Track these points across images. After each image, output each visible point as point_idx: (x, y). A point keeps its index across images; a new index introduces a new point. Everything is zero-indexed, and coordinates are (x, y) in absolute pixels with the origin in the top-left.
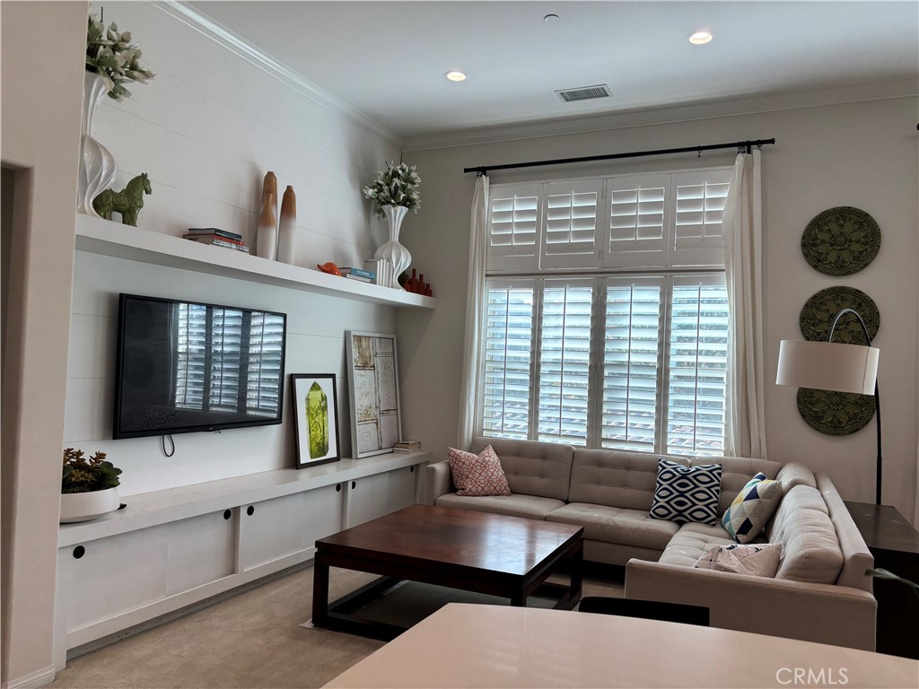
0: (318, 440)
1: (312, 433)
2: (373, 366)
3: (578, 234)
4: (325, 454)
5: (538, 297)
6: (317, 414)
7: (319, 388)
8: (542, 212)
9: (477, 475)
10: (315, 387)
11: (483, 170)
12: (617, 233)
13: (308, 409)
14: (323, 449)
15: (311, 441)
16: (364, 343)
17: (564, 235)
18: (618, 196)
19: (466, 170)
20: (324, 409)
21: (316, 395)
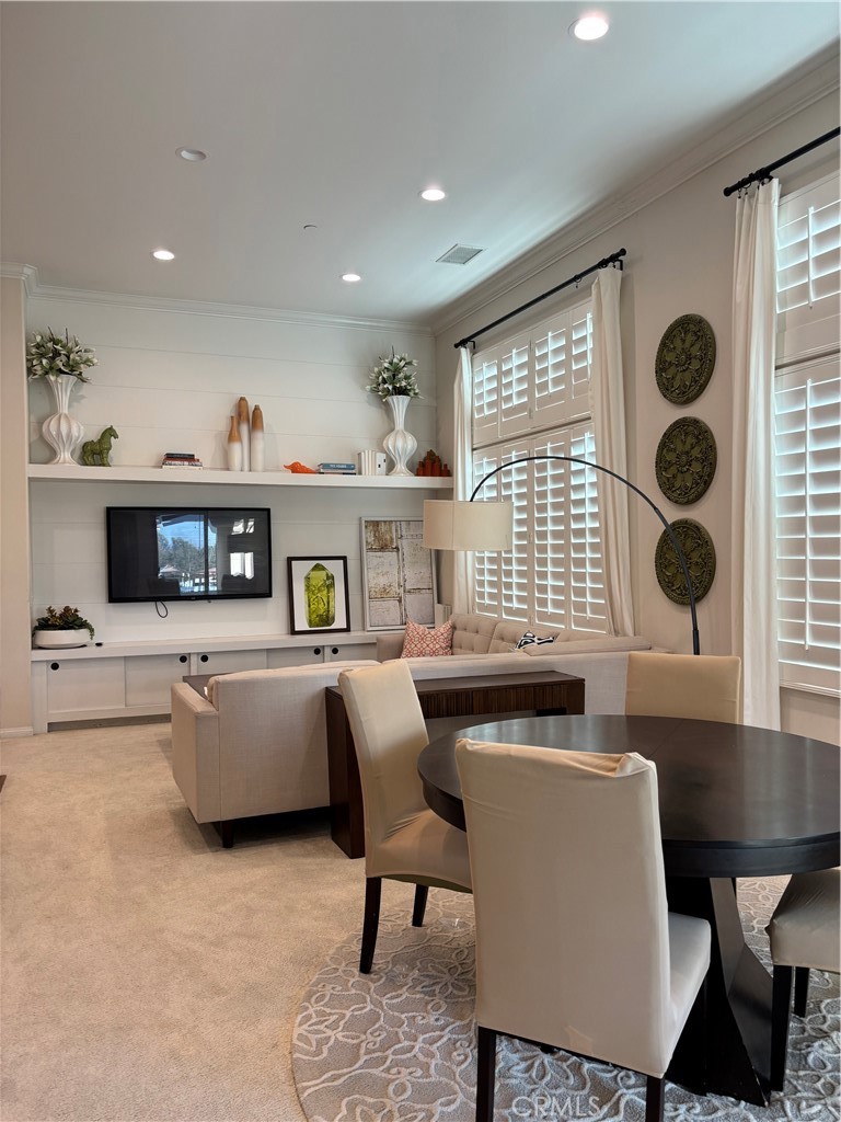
0: (321, 612)
1: (312, 606)
2: (397, 548)
3: (518, 394)
4: (329, 625)
6: (319, 590)
7: (324, 569)
8: (499, 376)
10: (317, 568)
12: (539, 388)
13: (308, 588)
14: (327, 619)
15: (310, 613)
16: (383, 528)
17: (511, 397)
18: (539, 346)
19: (453, 347)
20: (330, 585)
21: (320, 575)
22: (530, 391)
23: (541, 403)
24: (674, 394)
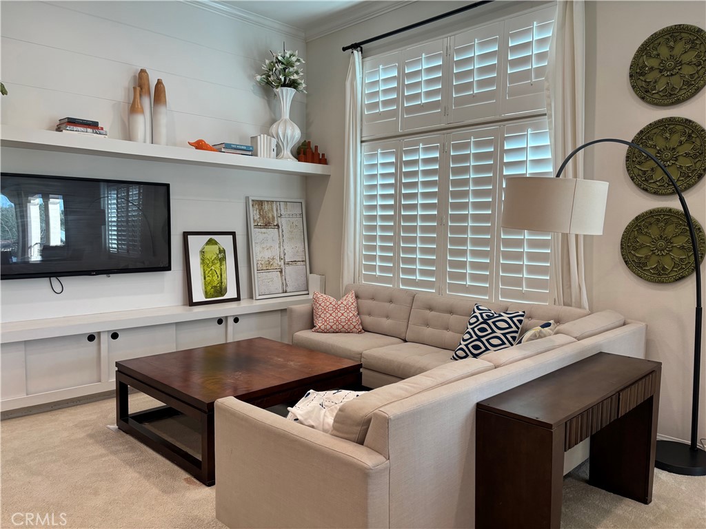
0: (215, 284)
1: (207, 279)
2: (278, 225)
3: (429, 94)
4: (223, 295)
6: (213, 263)
7: (216, 243)
8: (402, 76)
9: (328, 315)
10: (210, 242)
11: (355, 46)
12: (460, 88)
13: (203, 260)
14: (221, 290)
15: (206, 285)
16: (266, 207)
17: (417, 96)
18: (459, 51)
19: (344, 49)
20: (223, 260)
22: (445, 91)
23: (460, 101)
24: (656, 96)
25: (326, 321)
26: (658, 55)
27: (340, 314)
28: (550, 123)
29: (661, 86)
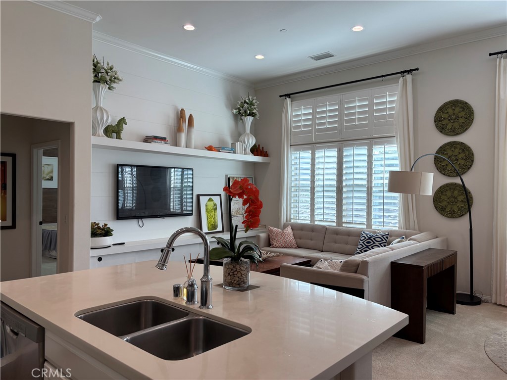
3: (330, 123)
5: (313, 154)
6: (211, 212)
8: (314, 113)
10: (210, 200)
11: (288, 95)
12: (348, 121)
13: (207, 209)
14: (215, 227)
15: (208, 223)
17: (324, 124)
18: (348, 103)
19: (280, 96)
20: (215, 209)
21: (211, 203)
22: (340, 122)
23: (348, 128)
24: (447, 131)
25: (278, 242)
26: (448, 112)
27: (286, 238)
28: (397, 141)
29: (449, 127)
